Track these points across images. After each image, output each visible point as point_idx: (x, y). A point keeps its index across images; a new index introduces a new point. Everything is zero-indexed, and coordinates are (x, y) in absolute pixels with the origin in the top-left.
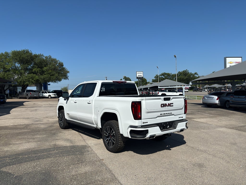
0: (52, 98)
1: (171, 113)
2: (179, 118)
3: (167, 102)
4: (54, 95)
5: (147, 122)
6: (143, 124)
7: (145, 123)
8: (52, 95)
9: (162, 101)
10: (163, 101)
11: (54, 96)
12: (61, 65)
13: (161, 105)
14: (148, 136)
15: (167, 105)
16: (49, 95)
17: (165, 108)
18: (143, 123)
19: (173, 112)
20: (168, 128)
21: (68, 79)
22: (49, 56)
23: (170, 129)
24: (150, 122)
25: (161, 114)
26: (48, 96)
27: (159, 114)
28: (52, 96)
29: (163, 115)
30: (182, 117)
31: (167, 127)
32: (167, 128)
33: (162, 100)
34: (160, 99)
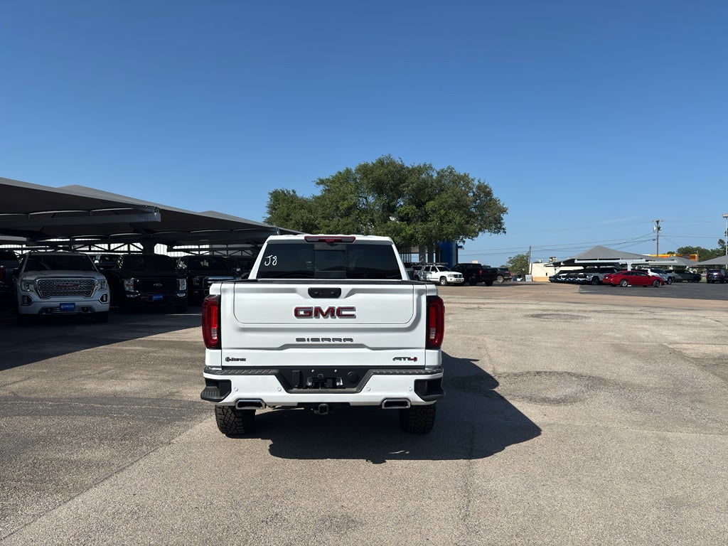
0: (448, 284)
1: (351, 340)
2: (394, 359)
3: (325, 304)
4: (455, 276)
5: (244, 360)
6: (226, 364)
7: (233, 360)
8: (450, 276)
9: (301, 298)
10: (306, 298)
11: (454, 279)
12: (485, 191)
13: (297, 311)
14: (230, 399)
15: (325, 311)
16: (442, 278)
17: (314, 320)
18: (228, 359)
19: (357, 338)
20: (340, 387)
21: (505, 233)
22: (449, 168)
23: (347, 390)
24: (253, 359)
25: (298, 340)
26: (439, 280)
27: (291, 338)
28: (449, 280)
29: (311, 342)
30: (415, 359)
31: (338, 384)
32: (335, 387)
33: (301, 295)
34: (293, 291)
